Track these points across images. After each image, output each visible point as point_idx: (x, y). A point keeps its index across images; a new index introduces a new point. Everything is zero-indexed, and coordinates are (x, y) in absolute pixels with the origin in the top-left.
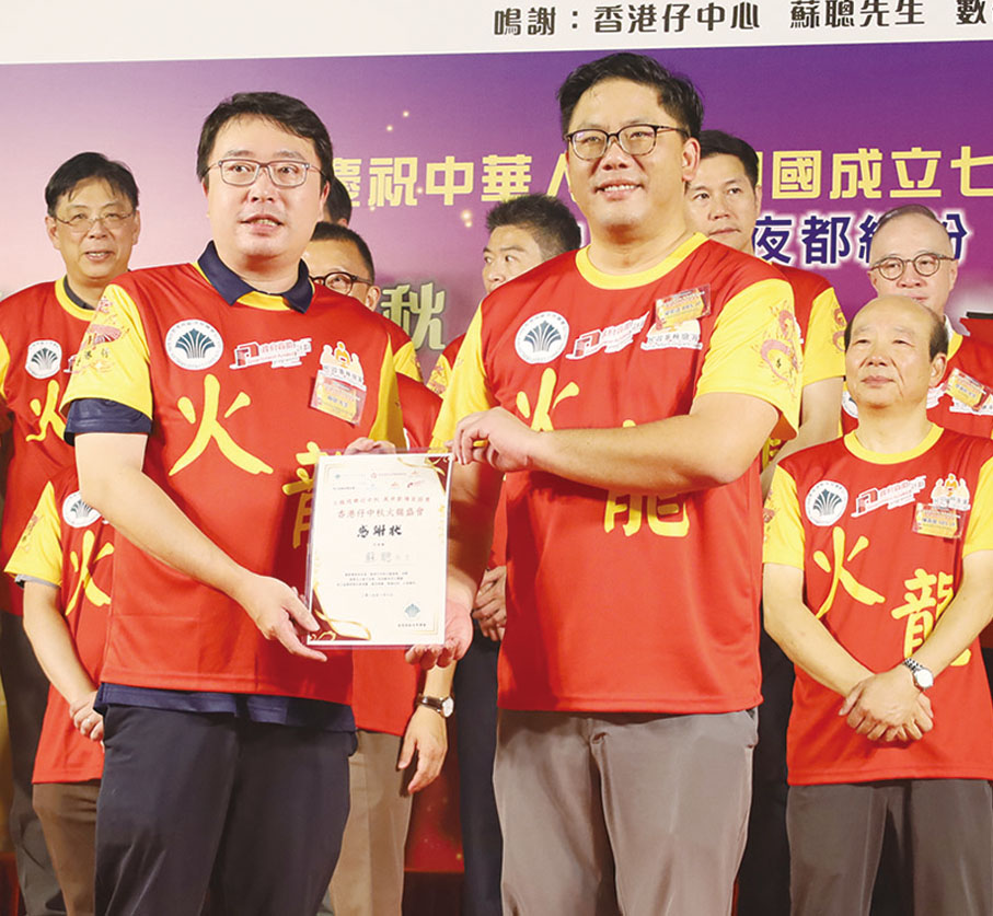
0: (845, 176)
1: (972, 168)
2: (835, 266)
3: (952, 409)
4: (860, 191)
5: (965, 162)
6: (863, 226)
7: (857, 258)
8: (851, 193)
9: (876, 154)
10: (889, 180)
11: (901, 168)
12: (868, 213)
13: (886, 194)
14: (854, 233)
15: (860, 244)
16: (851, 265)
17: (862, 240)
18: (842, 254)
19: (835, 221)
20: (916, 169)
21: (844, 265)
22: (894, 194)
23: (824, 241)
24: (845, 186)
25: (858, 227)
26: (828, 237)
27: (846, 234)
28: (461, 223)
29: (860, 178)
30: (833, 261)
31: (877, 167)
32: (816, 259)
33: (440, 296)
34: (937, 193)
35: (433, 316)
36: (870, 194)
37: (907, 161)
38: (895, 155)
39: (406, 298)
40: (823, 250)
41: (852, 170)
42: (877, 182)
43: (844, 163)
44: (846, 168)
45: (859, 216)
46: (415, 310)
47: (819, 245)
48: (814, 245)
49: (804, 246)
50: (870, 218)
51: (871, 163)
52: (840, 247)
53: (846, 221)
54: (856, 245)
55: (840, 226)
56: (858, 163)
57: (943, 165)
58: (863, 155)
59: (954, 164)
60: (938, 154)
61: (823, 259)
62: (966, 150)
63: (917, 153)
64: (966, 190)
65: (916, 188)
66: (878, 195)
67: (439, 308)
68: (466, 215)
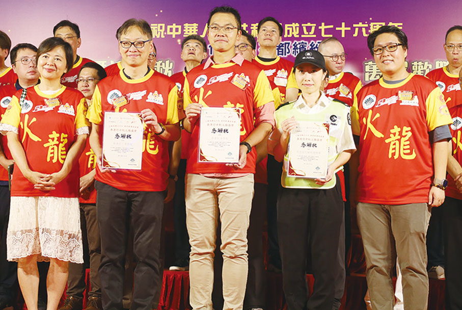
0: (288, 31)
1: (325, 29)
2: (285, 56)
3: (340, 95)
4: (293, 35)
5: (323, 27)
6: (294, 45)
7: (292, 54)
8: (290, 36)
9: (297, 25)
10: (301, 32)
11: (305, 29)
12: (295, 41)
13: (300, 36)
14: (291, 47)
15: (293, 50)
16: (290, 56)
17: (293, 49)
18: (288, 53)
19: (286, 43)
20: (309, 29)
21: (288, 56)
22: (303, 36)
23: (282, 49)
24: (288, 34)
25: (292, 45)
26: (284, 48)
27: (289, 47)
28: (177, 43)
29: (293, 31)
30: (285, 55)
31: (298, 28)
32: (280, 54)
33: (171, 64)
34: (315, 36)
35: (169, 70)
36: (296, 36)
37: (307, 27)
38: (303, 25)
39: (161, 64)
40: (282, 52)
41: (291, 29)
42: (298, 32)
43: (288, 27)
44: (289, 29)
45: (293, 42)
46: (164, 68)
47: (281, 50)
48: (280, 50)
49: (277, 51)
50: (296, 43)
51: (296, 27)
52: (287, 51)
53: (289, 43)
54: (292, 50)
55: (287, 45)
56: (292, 27)
57: (316, 28)
58: (294, 25)
59: (320, 28)
60: (315, 25)
61: (282, 54)
62: (323, 24)
63: (309, 24)
64: (323, 35)
65: (309, 34)
66: (298, 36)
67: (171, 68)
68: (179, 41)
